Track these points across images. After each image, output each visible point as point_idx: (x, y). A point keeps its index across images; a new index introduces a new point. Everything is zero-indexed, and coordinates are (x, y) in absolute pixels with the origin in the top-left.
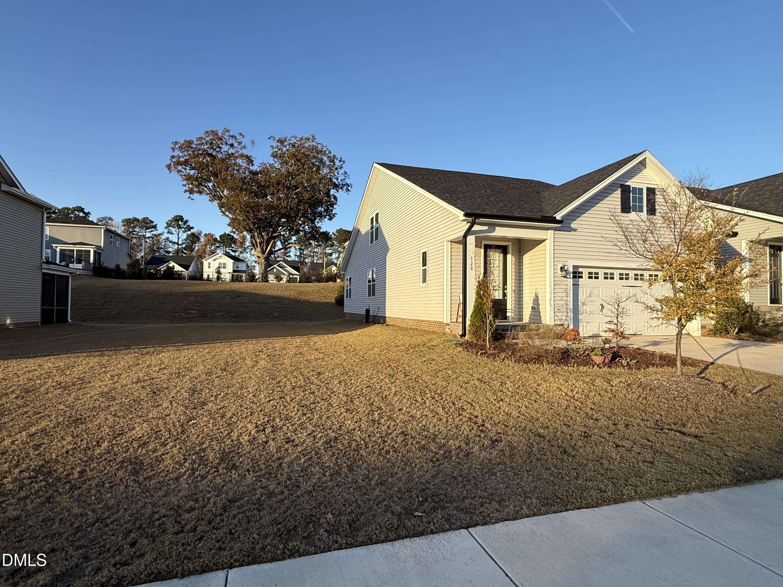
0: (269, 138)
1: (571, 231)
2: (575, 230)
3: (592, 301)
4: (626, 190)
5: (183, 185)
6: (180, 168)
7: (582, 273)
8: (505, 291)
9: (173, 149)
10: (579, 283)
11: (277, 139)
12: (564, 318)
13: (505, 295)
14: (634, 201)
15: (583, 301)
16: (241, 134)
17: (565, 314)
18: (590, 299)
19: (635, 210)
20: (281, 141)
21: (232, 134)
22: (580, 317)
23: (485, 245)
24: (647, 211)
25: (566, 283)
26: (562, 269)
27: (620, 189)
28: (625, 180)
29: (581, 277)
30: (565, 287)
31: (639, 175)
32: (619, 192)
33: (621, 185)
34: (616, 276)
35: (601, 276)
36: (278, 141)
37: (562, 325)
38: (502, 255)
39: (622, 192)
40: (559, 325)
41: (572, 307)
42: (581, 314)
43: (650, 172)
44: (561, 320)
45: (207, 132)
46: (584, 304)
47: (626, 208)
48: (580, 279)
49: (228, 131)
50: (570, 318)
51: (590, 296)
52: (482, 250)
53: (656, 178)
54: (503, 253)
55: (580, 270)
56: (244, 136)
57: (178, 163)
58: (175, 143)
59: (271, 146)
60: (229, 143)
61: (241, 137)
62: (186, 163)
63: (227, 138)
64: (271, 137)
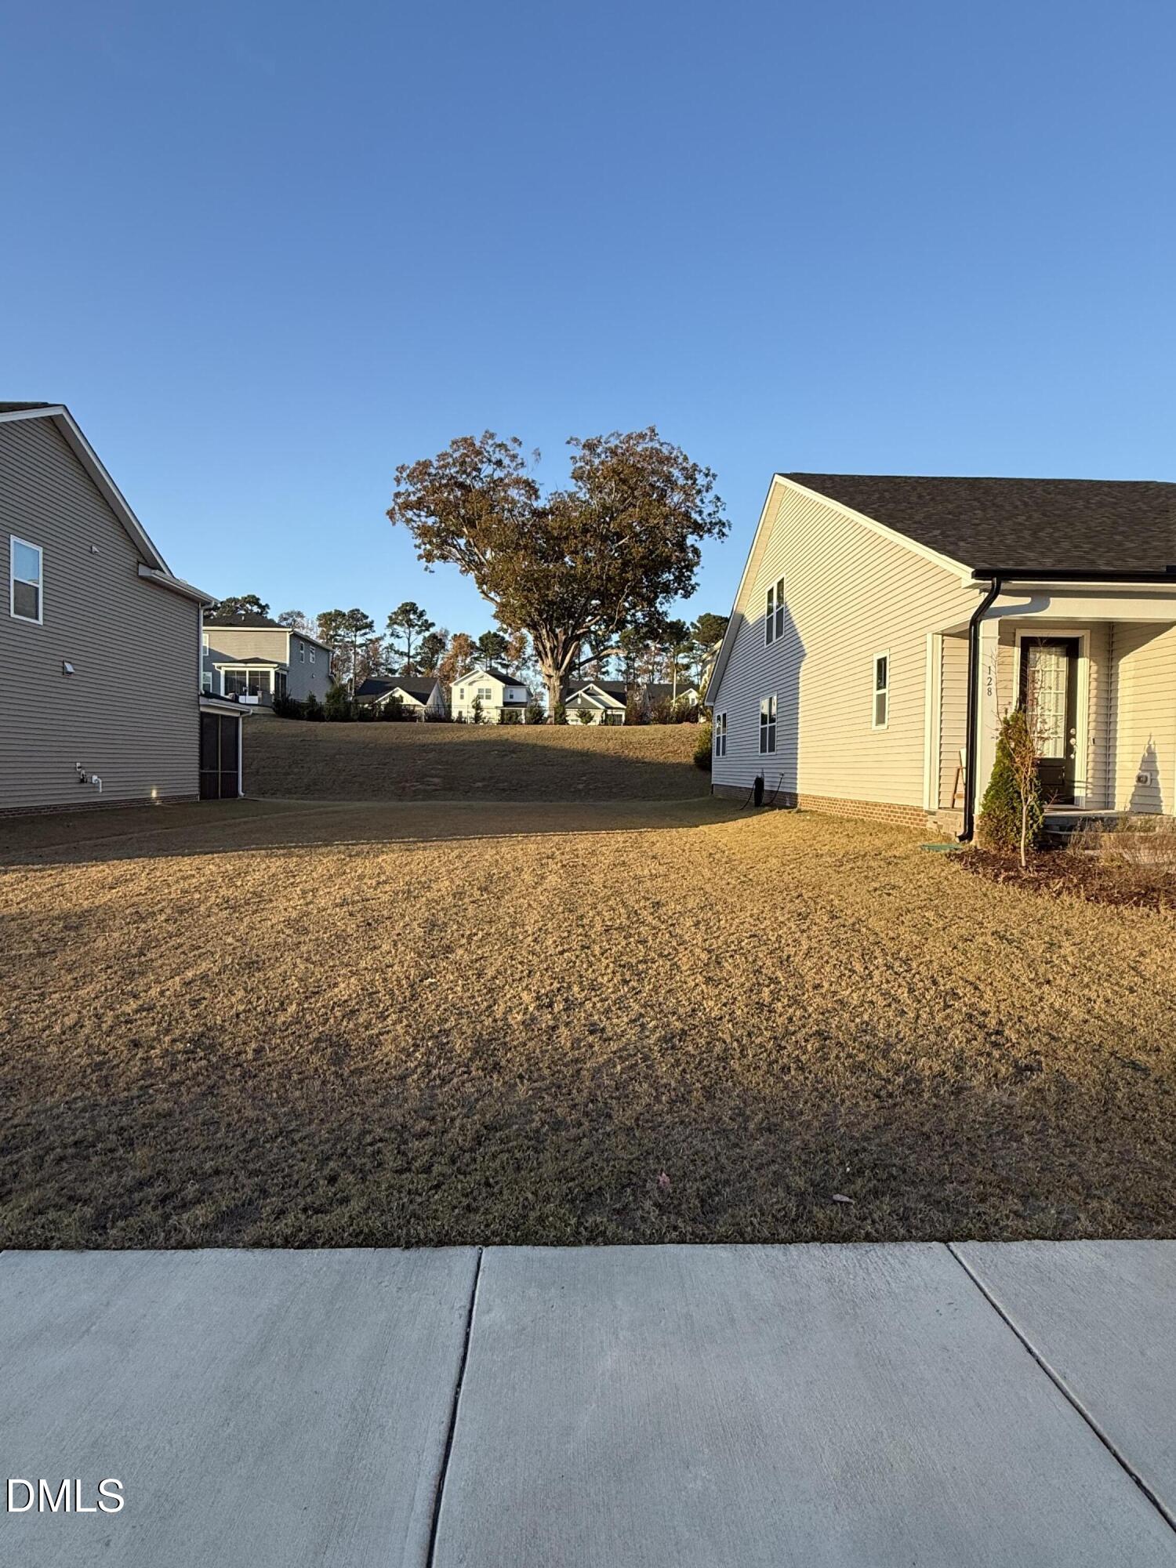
0: (568, 443)
5: (416, 546)
6: (410, 514)
8: (1072, 741)
9: (398, 480)
11: (583, 441)
13: (1069, 749)
16: (515, 440)
20: (590, 446)
21: (499, 442)
23: (1023, 639)
36: (584, 446)
38: (1064, 660)
45: (454, 443)
49: (492, 436)
52: (1017, 652)
56: (521, 443)
57: (407, 506)
58: (401, 469)
59: (572, 458)
60: (494, 460)
61: (516, 445)
62: (419, 504)
63: (491, 450)
64: (572, 439)
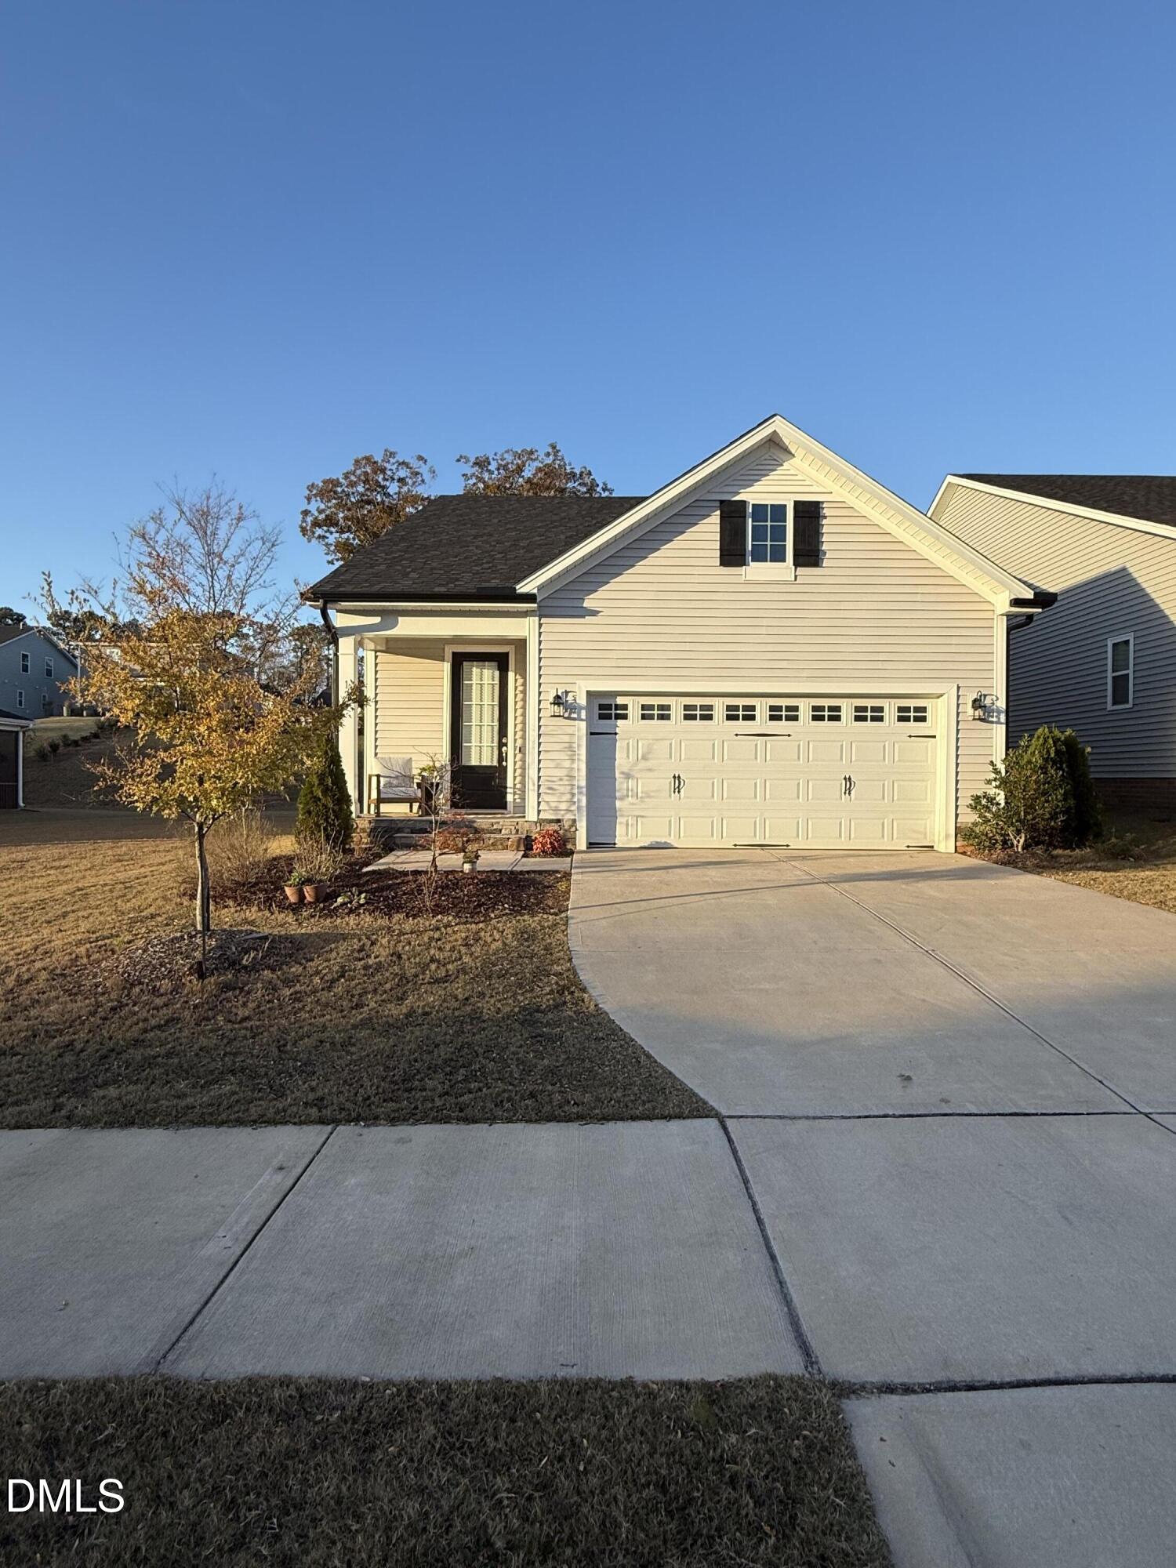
0: (458, 460)
1: (583, 617)
2: (594, 613)
3: (650, 770)
4: (733, 515)
5: (329, 562)
6: (319, 532)
7: (625, 707)
8: (504, 749)
9: (309, 499)
10: (618, 730)
11: (473, 460)
12: (563, 806)
13: (502, 758)
14: (758, 533)
15: (626, 770)
16: (420, 458)
17: (568, 797)
18: (642, 764)
19: (759, 556)
20: (482, 464)
21: (401, 461)
22: (618, 804)
23: (454, 654)
24: (795, 556)
25: (570, 730)
26: (558, 701)
27: (718, 512)
28: (730, 489)
29: (625, 717)
30: (566, 739)
31: (773, 476)
32: (715, 518)
33: (722, 502)
34: (719, 712)
35: (677, 712)
36: (476, 464)
37: (559, 821)
38: (497, 673)
39: (722, 517)
40: (551, 821)
41: (583, 783)
42: (621, 799)
43: (805, 466)
44: (556, 810)
45: (357, 462)
46: (628, 776)
47: (732, 554)
48: (620, 722)
49: (392, 454)
50: (579, 808)
51: (644, 758)
52: (447, 667)
53: (820, 477)
54: (499, 669)
55: (620, 701)
56: (426, 461)
57: (316, 524)
58: (311, 487)
59: (463, 475)
60: (396, 477)
61: (421, 462)
62: (330, 521)
63: (394, 467)
64: (461, 457)
